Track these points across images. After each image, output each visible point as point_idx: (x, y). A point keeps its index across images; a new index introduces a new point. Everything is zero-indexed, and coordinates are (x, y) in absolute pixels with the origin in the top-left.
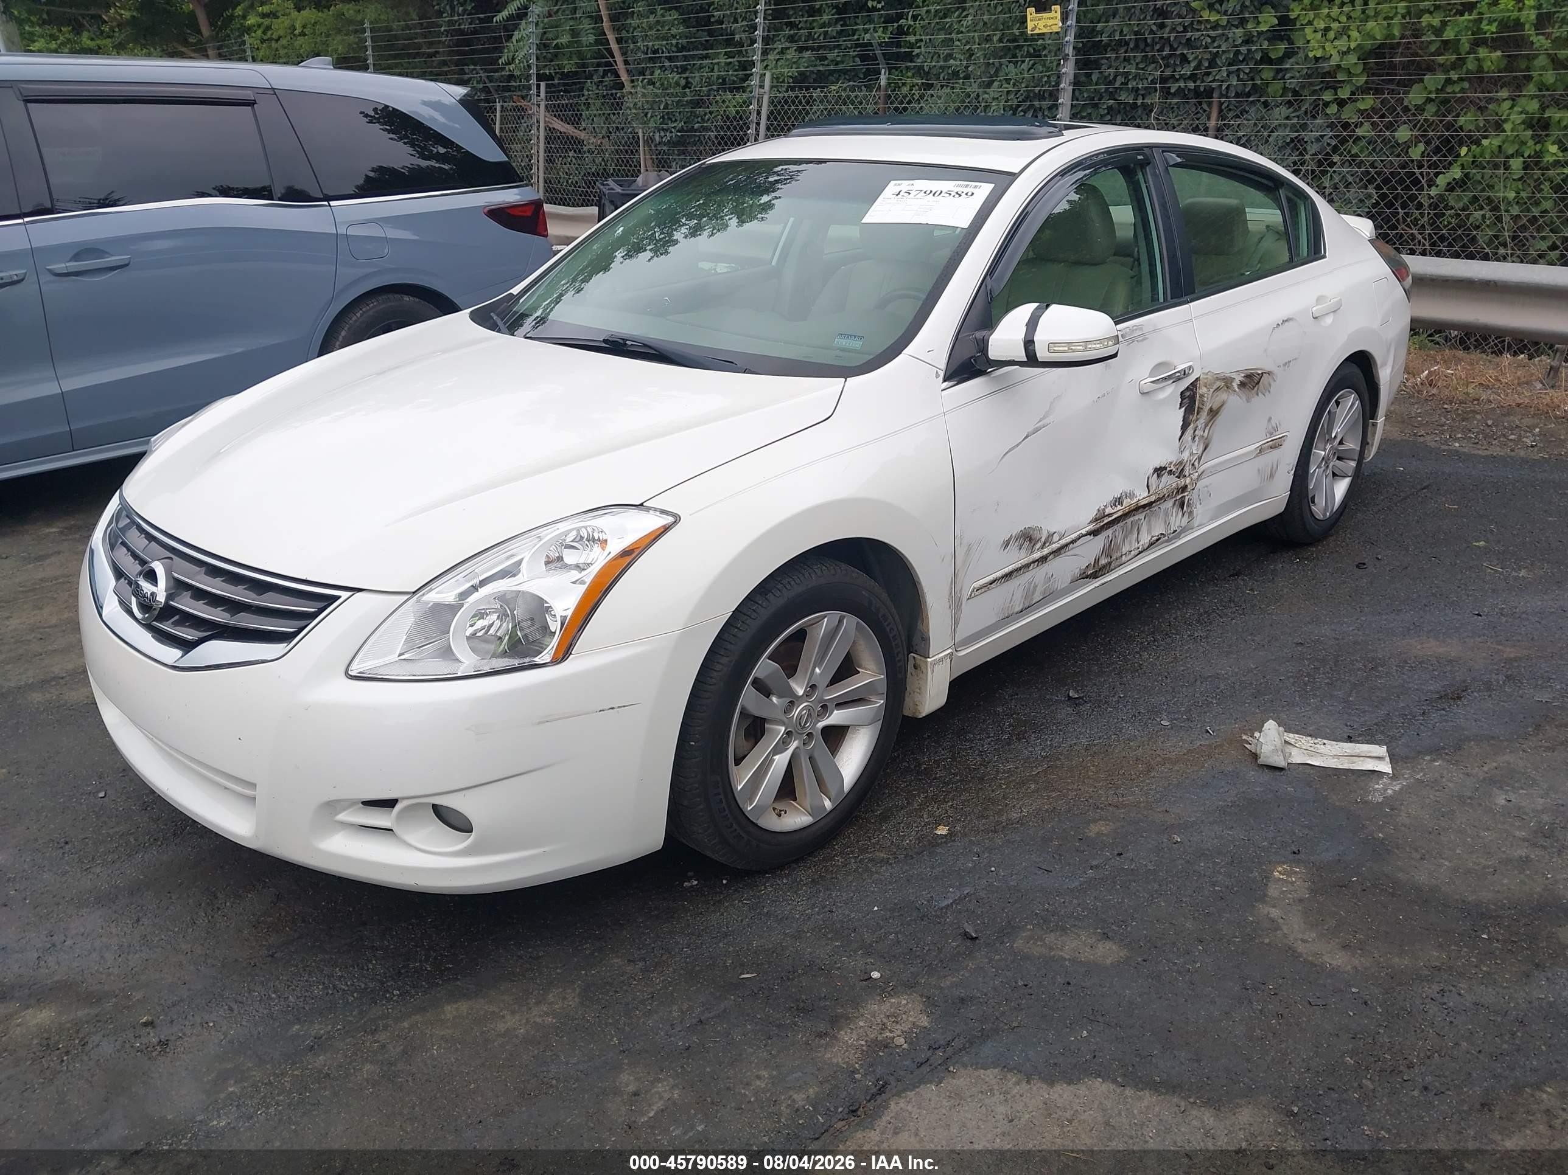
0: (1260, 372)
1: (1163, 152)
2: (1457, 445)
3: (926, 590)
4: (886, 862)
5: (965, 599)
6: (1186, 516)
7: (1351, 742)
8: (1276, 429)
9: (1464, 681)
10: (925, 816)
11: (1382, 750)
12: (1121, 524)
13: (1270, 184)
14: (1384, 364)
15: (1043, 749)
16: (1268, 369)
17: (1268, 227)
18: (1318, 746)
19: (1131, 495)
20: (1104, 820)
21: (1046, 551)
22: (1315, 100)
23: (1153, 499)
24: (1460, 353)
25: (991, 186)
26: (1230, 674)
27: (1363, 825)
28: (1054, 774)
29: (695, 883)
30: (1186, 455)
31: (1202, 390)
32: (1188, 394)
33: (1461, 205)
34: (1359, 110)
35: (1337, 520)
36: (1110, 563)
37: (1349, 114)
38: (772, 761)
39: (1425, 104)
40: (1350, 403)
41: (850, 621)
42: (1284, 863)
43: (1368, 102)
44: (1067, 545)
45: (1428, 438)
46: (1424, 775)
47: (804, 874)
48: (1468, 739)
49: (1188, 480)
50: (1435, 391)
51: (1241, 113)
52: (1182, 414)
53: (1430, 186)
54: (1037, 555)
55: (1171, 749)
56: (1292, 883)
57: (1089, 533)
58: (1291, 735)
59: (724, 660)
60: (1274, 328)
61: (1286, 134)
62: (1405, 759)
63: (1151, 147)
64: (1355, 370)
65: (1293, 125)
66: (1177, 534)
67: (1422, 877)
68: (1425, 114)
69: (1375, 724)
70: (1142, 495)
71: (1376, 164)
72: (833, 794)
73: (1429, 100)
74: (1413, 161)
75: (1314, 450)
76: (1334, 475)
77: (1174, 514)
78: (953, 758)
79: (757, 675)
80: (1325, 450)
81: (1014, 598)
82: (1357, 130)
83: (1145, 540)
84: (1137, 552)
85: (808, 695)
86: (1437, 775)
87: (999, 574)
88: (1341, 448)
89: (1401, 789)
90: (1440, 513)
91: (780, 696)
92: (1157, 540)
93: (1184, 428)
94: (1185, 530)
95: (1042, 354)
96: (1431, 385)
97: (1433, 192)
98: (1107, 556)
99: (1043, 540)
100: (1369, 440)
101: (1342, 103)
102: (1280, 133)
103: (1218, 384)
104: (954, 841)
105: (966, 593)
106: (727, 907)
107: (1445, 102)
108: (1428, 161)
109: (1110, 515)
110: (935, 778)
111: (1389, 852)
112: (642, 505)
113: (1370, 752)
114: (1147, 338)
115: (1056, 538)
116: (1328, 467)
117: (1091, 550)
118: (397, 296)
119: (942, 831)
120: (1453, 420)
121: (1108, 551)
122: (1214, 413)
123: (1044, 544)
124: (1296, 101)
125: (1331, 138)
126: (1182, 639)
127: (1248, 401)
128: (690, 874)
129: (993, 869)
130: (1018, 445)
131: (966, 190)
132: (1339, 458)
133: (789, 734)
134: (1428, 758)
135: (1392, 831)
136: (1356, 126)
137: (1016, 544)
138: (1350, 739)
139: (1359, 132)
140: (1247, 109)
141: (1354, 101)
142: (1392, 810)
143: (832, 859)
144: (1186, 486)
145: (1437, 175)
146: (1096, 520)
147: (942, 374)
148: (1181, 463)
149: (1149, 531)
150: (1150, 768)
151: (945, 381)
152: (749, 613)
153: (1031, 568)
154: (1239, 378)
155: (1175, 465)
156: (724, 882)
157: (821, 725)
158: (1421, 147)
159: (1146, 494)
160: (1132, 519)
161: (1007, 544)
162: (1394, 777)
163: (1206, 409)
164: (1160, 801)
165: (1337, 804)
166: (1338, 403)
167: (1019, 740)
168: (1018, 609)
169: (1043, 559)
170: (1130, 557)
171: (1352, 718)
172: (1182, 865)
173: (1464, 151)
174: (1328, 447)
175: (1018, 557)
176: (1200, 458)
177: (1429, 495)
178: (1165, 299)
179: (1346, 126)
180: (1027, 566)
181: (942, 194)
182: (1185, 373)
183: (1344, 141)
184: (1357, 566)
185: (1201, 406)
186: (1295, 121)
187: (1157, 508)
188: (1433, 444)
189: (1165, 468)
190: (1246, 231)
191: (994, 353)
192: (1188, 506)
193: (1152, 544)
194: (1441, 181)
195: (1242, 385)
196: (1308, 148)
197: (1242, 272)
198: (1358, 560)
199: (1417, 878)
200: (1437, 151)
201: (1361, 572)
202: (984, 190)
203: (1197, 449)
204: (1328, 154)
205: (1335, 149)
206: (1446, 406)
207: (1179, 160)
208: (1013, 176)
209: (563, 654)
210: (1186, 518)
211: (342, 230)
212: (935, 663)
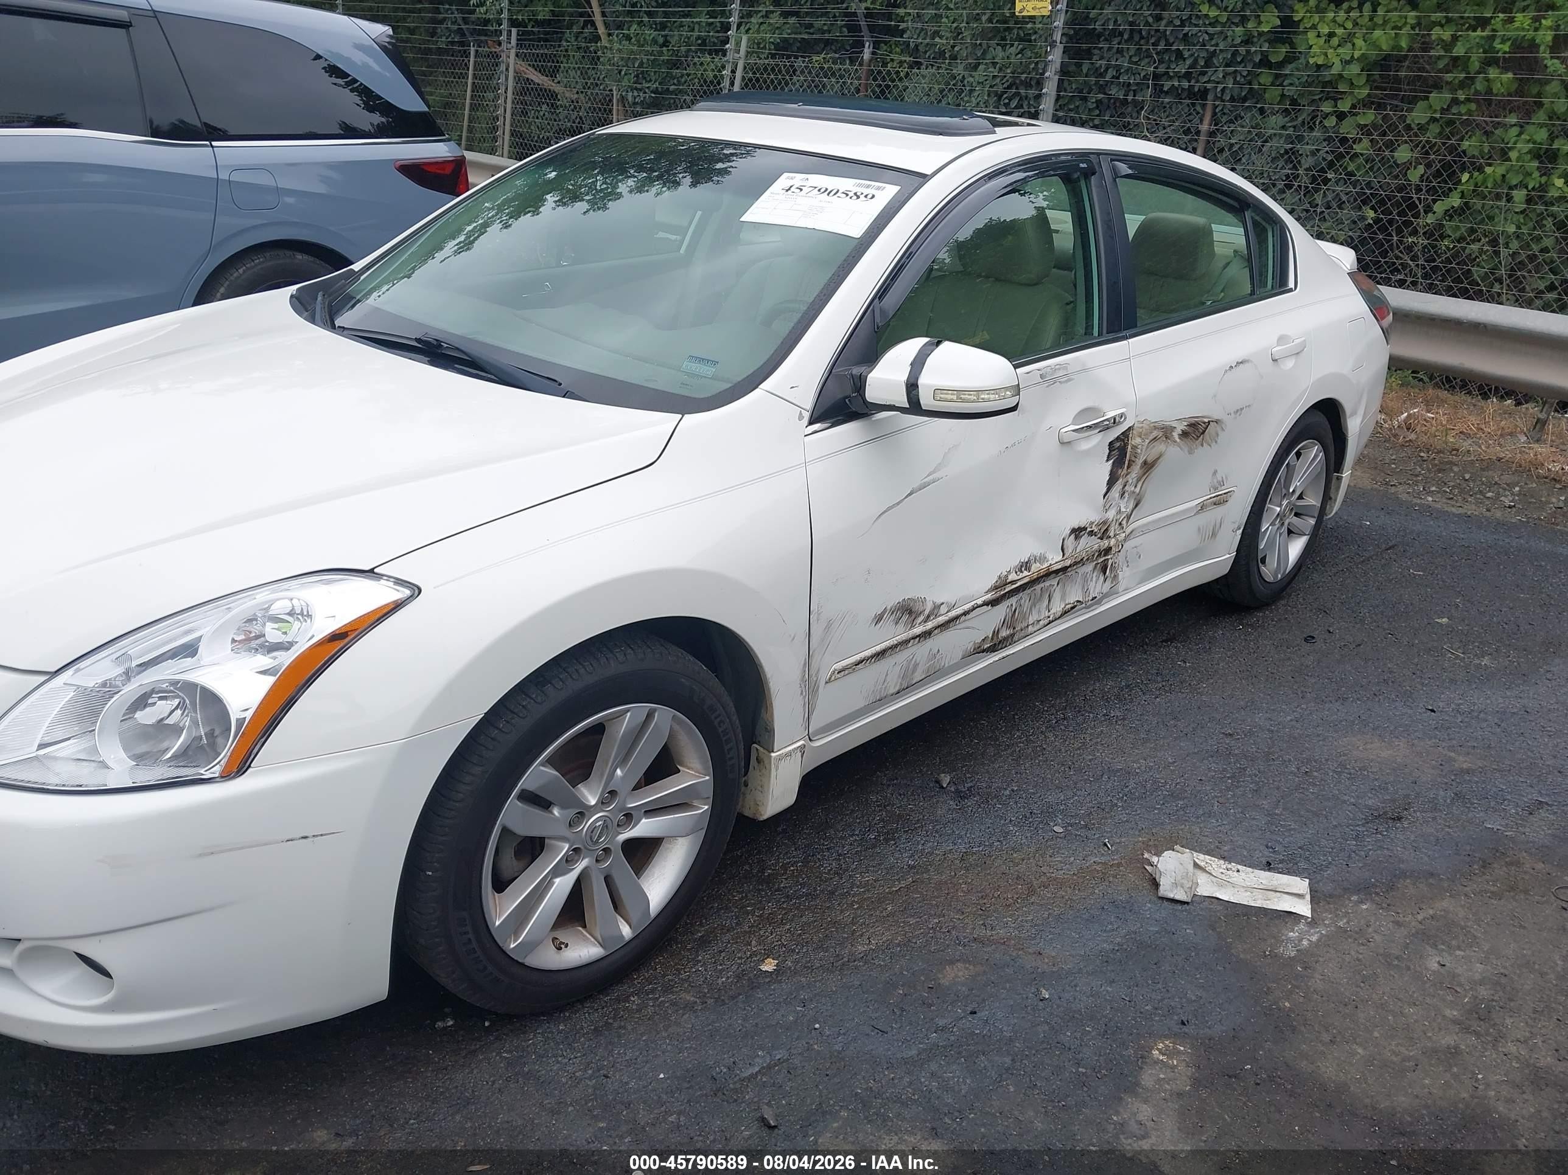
0: (1206, 420)
1: (1112, 160)
2: (1430, 499)
3: (769, 675)
4: (690, 1007)
5: (823, 682)
6: (1109, 581)
7: (1269, 870)
8: (1222, 483)
9: (1407, 796)
10: (754, 942)
11: (1302, 885)
12: (1028, 591)
13: (1236, 204)
14: (1354, 413)
15: (912, 856)
16: (1216, 417)
17: (1235, 251)
18: (1230, 872)
19: (1042, 559)
20: (965, 962)
21: (930, 625)
22: (1314, 110)
23: (1068, 563)
24: (1444, 394)
25: (896, 189)
26: (1143, 768)
27: (1268, 988)
28: (919, 892)
29: (451, 1023)
30: (1111, 514)
31: (1137, 441)
32: (1118, 444)
33: (1458, 235)
34: (1359, 126)
35: (1290, 583)
36: (1013, 635)
37: (1348, 129)
38: (550, 884)
39: (1428, 123)
40: (1314, 454)
41: (664, 716)
42: (1167, 1037)
43: (1368, 117)
44: (957, 618)
45: (1401, 488)
46: (1348, 923)
47: (586, 1018)
48: (1404, 875)
49: (1113, 542)
50: (1413, 436)
51: (1236, 119)
52: (1109, 468)
53: (1426, 212)
54: (918, 630)
55: (1060, 866)
56: (1173, 1067)
57: (985, 604)
58: (1202, 856)
59: (477, 770)
60: (1226, 371)
61: (1283, 145)
62: (1330, 897)
63: (1099, 153)
64: (1320, 418)
65: (1289, 136)
66: (1096, 601)
67: (1328, 1070)
68: (1428, 135)
69: (1300, 848)
70: (1055, 559)
71: (1373, 185)
72: (635, 916)
73: (1434, 120)
74: (1410, 185)
75: (1268, 505)
76: (1290, 532)
77: (1094, 579)
78: (806, 862)
79: (524, 787)
80: (1280, 506)
81: (888, 679)
82: (1354, 146)
83: (1057, 607)
84: (1047, 621)
85: (603, 802)
86: (1363, 922)
87: (868, 653)
88: (1301, 503)
89: (1319, 940)
90: (1403, 579)
91: (563, 807)
92: (1072, 608)
93: (1111, 483)
94: (1106, 596)
95: (926, 401)
96: (1408, 429)
97: (1430, 219)
98: (1008, 627)
99: (927, 612)
100: (1332, 496)
101: (1341, 116)
102: (1274, 143)
103: (1155, 433)
104: (780, 982)
105: (824, 676)
106: (481, 1061)
107: (1451, 123)
108: (1427, 186)
109: (1013, 582)
110: (778, 890)
111: (1294, 1030)
112: (372, 571)
113: (1289, 886)
114: (1073, 379)
115: (943, 609)
116: (1283, 524)
117: (991, 620)
118: (288, 253)
119: (769, 966)
120: (1429, 470)
121: (1010, 622)
122: (1148, 466)
123: (928, 616)
124: (1294, 110)
125: (1327, 152)
126: (1095, 719)
127: (1191, 452)
128: (447, 1010)
129: (817, 1026)
130: (898, 504)
131: (866, 191)
132: (1297, 515)
133: (576, 850)
134: (1354, 898)
135: (1301, 1000)
136: (1354, 142)
137: (892, 618)
138: (1268, 866)
139: (1358, 148)
140: (1242, 114)
141: (1354, 115)
142: (1305, 968)
143: (627, 1000)
144: (1110, 548)
145: (1435, 201)
146: (996, 588)
147: (807, 416)
148: (1104, 523)
149: (1063, 598)
150: (1032, 891)
151: (811, 422)
152: (516, 711)
153: (910, 644)
154: (1180, 427)
155: (1098, 525)
156: (487, 1024)
157: (622, 837)
158: (1421, 169)
159: (1060, 558)
160: (1042, 585)
161: (879, 619)
162: (1313, 922)
163: (1139, 462)
164: (1034, 939)
165: (1242, 956)
166: (1298, 455)
167: (887, 840)
168: (893, 690)
169: (927, 634)
170: (1038, 627)
171: (1274, 837)
172: (1044, 1032)
173: (1465, 177)
174: (1285, 502)
175: (893, 633)
176: (1129, 517)
177: (1393, 557)
178: (1100, 334)
179: (1344, 140)
180: (905, 643)
181: (838, 195)
182: (1115, 422)
183: (1340, 157)
184: (1306, 640)
185: (1133, 459)
186: (1290, 131)
187: (1074, 572)
188: (1404, 497)
189: (1085, 529)
190: (1212, 254)
191: (872, 394)
192: (1111, 570)
193: (1066, 612)
194: (1439, 207)
195: (1184, 434)
196: (1303, 161)
197: (1203, 299)
198: (1308, 632)
199: (1323, 1070)
200: (1438, 174)
201: (1307, 647)
202: (888, 192)
203: (1126, 506)
204: (1323, 170)
205: (1331, 165)
206: (1422, 454)
207: (1130, 172)
208: (924, 178)
209: (240, 766)
210: (1108, 584)
211: (224, 176)
212: (780, 758)
